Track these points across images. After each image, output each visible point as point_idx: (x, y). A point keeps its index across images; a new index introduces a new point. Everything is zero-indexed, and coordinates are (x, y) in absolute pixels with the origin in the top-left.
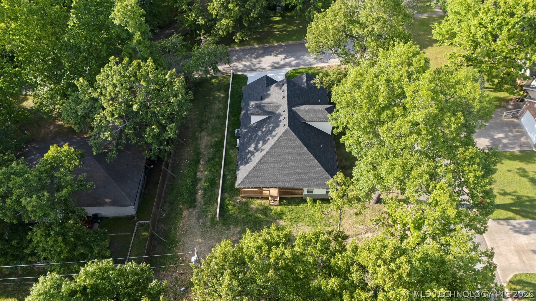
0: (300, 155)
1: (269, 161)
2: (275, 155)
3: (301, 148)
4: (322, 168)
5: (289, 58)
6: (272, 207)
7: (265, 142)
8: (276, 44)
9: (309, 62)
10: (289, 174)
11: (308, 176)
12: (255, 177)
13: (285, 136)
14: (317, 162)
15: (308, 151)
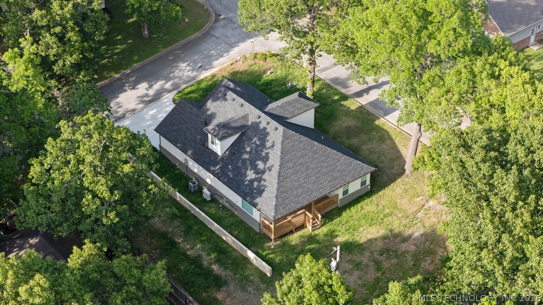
0: (315, 153)
1: (289, 175)
2: (290, 165)
3: (311, 145)
4: (345, 156)
5: (156, 83)
6: (316, 232)
7: (266, 159)
8: (117, 76)
9: (188, 76)
10: (317, 178)
11: (338, 172)
12: (286, 199)
13: (287, 139)
14: (336, 152)
15: (320, 145)
